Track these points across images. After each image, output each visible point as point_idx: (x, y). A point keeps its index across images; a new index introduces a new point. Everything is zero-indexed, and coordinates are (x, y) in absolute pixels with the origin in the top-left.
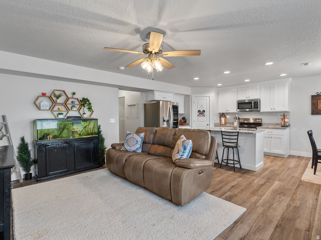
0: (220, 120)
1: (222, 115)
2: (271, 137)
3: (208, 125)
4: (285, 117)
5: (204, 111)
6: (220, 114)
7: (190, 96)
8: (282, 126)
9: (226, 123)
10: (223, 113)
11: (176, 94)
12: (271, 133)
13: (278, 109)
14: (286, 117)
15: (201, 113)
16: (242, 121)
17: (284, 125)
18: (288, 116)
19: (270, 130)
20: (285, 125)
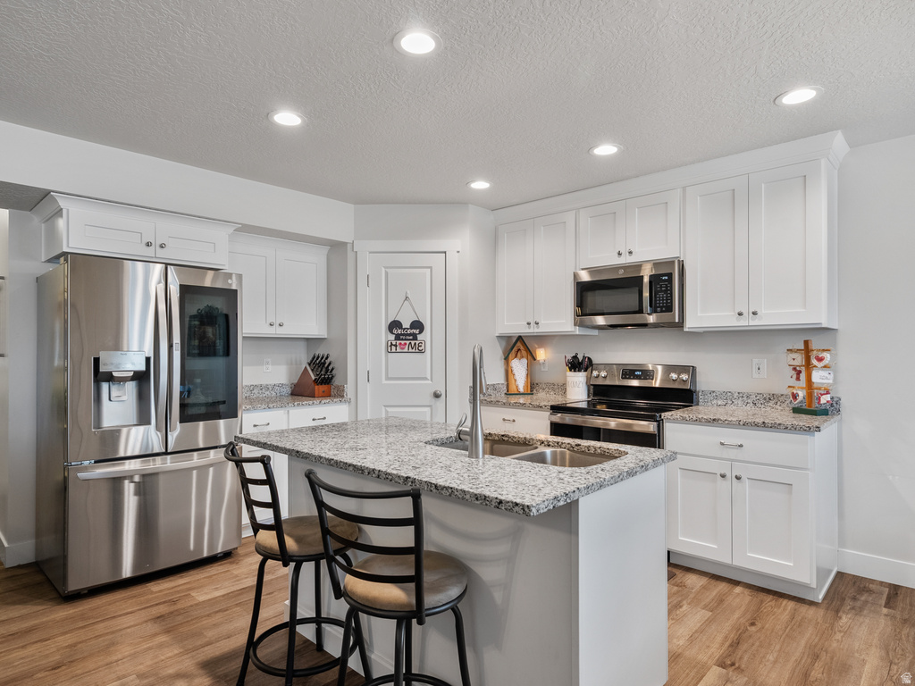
0: (508, 373)
1: (518, 346)
2: (738, 478)
3: (437, 396)
4: (814, 362)
5: (417, 325)
6: (508, 342)
7: (349, 246)
8: (796, 410)
9: (532, 387)
10: (520, 338)
11: (246, 229)
12: (733, 454)
13: (773, 315)
14: (820, 360)
15: (406, 334)
16: (602, 377)
17: (810, 405)
18: (827, 356)
19: (732, 436)
20: (815, 405)
